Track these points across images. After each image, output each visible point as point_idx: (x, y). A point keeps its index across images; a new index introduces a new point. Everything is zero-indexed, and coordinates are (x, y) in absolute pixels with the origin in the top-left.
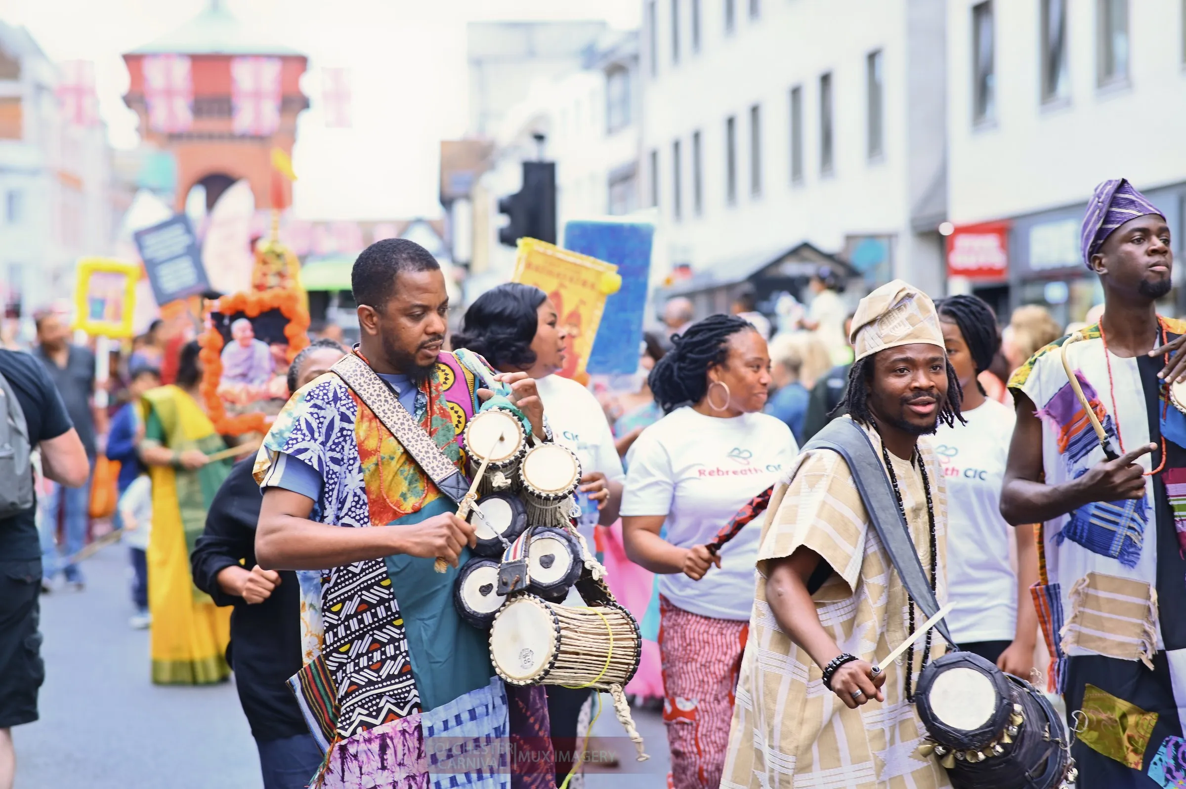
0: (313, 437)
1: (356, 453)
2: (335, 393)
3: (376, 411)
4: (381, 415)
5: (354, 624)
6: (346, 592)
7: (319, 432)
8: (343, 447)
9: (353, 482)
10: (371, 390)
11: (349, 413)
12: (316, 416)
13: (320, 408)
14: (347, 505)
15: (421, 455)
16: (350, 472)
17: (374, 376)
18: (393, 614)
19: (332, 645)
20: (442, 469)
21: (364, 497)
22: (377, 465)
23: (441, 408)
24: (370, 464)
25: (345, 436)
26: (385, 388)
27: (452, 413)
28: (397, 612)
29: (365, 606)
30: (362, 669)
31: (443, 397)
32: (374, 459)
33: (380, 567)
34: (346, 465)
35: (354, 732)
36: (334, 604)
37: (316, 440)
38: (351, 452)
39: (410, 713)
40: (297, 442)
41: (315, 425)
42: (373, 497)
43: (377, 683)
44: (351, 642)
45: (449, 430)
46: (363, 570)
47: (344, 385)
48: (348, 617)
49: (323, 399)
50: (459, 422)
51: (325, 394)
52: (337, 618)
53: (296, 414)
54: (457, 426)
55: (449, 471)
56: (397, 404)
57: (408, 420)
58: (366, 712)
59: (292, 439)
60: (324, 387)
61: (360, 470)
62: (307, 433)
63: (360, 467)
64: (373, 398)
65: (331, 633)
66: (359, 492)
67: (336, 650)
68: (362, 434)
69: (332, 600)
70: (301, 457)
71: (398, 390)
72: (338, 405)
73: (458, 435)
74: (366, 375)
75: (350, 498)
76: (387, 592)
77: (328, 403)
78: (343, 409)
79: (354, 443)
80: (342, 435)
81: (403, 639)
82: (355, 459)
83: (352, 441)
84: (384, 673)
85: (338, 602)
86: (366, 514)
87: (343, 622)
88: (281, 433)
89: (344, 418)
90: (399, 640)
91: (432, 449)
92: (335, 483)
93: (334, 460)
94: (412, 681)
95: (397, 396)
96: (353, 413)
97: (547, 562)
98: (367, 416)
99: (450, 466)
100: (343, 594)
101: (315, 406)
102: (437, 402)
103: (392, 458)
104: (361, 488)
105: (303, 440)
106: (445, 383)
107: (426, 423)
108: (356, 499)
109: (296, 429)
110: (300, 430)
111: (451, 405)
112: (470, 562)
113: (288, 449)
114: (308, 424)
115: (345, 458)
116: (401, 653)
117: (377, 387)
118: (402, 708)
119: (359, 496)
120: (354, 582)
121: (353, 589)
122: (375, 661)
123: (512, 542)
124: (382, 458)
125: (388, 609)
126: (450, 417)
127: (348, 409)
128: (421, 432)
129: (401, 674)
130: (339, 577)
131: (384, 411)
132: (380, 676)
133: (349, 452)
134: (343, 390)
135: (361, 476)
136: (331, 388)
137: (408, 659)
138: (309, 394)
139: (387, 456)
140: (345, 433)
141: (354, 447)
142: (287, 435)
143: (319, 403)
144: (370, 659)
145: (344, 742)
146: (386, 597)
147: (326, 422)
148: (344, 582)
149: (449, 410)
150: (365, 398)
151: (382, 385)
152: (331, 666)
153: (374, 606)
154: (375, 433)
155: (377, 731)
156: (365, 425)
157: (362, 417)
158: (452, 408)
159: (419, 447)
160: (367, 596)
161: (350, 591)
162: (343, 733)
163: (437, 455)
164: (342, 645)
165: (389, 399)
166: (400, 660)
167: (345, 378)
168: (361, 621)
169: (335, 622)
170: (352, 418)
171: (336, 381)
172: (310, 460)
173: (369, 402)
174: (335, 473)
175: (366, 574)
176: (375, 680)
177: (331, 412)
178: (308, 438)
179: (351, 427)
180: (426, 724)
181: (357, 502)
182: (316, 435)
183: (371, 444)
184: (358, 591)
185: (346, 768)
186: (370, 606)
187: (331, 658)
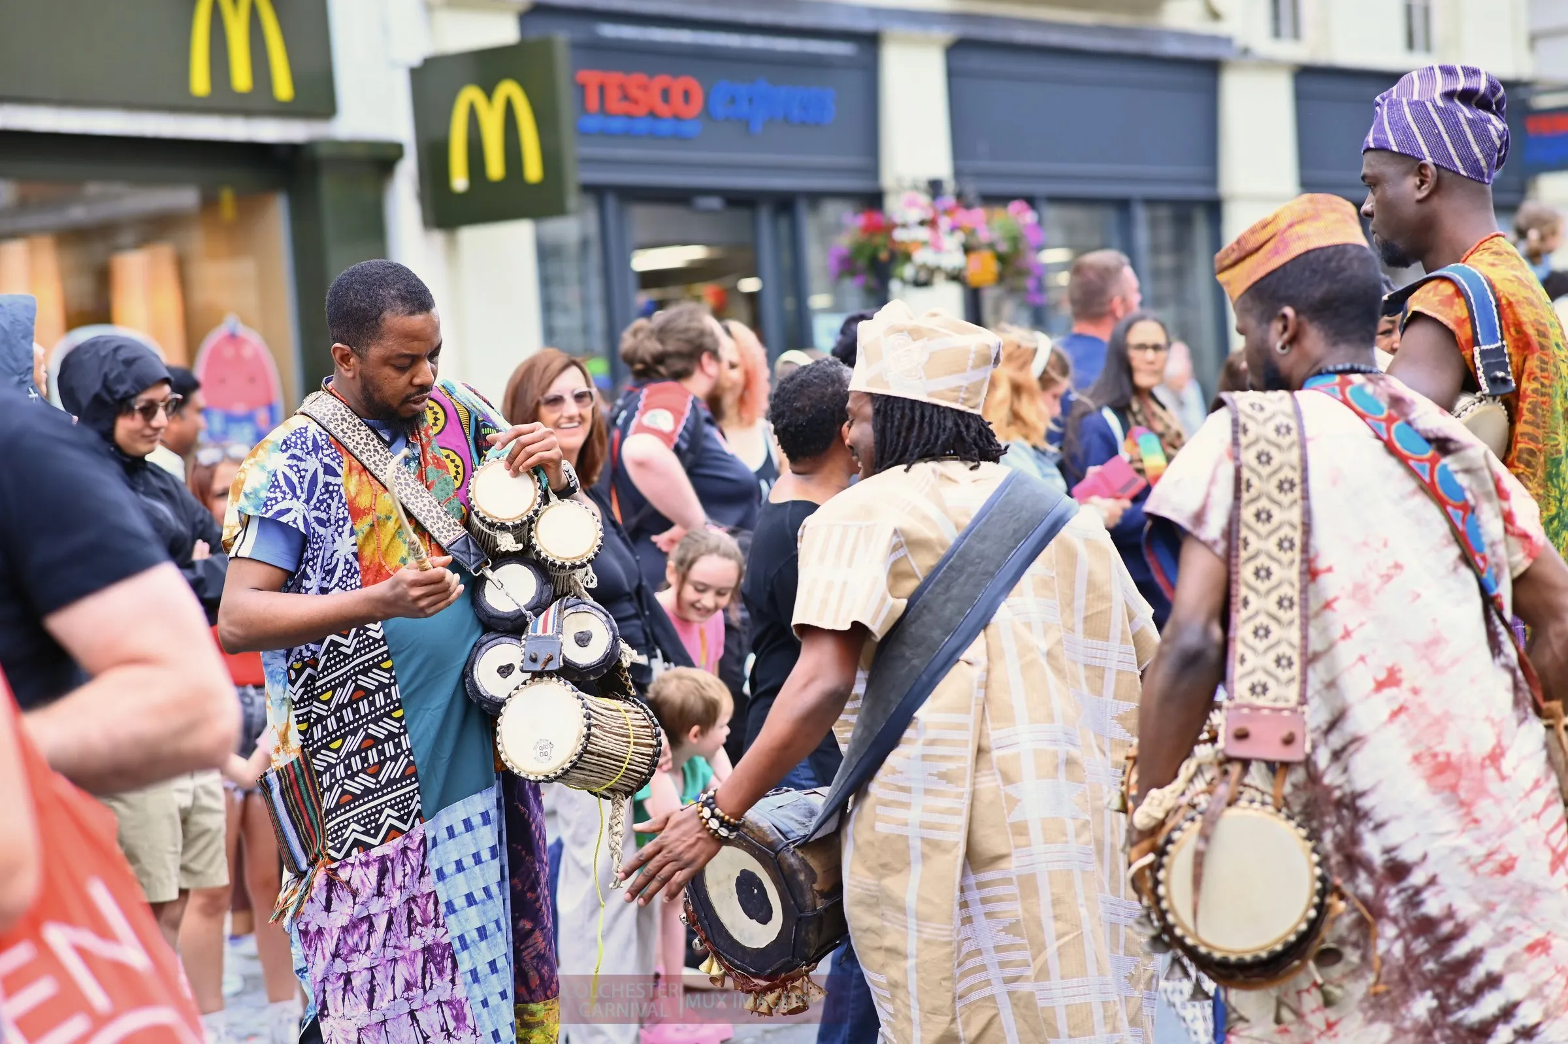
0: (294, 495)
1: (346, 513)
2: (315, 440)
3: (366, 462)
4: (372, 467)
5: (348, 715)
6: (338, 677)
7: (302, 488)
8: (329, 506)
9: (345, 547)
10: (357, 438)
11: (334, 464)
12: (295, 469)
13: (300, 459)
14: (338, 574)
15: (424, 514)
16: (340, 535)
17: (357, 421)
18: (393, 702)
19: (319, 740)
20: (449, 531)
21: (356, 564)
22: (372, 526)
23: (435, 457)
24: (363, 526)
25: (331, 493)
26: (372, 436)
27: (448, 461)
28: (398, 700)
29: (360, 693)
30: (356, 774)
31: (434, 443)
32: (368, 520)
33: (380, 646)
34: (333, 527)
35: (348, 854)
36: (323, 692)
37: (298, 498)
38: (340, 511)
39: (412, 826)
40: (277, 502)
41: (295, 480)
42: (366, 563)
43: (376, 791)
44: (344, 737)
45: (447, 484)
46: (356, 651)
47: (323, 432)
48: (340, 707)
49: (302, 449)
50: (457, 473)
51: (304, 443)
52: (326, 708)
53: (271, 467)
54: (456, 478)
55: (457, 533)
56: (389, 454)
57: (403, 474)
58: (362, 829)
59: (271, 500)
60: (301, 433)
61: (352, 533)
62: (287, 490)
63: (352, 529)
64: (360, 447)
65: (319, 726)
66: (351, 558)
67: (326, 747)
68: (353, 489)
69: (321, 687)
70: (283, 519)
71: (387, 438)
72: (320, 455)
73: (458, 489)
74: (349, 420)
75: (341, 566)
76: (388, 675)
77: (308, 453)
78: (327, 460)
79: (343, 501)
80: (327, 491)
81: (404, 734)
82: (345, 519)
83: (341, 497)
84: (383, 777)
85: (327, 690)
86: (358, 584)
87: (334, 713)
88: (255, 492)
89: (329, 470)
90: (399, 735)
91: (435, 507)
92: (320, 548)
93: (320, 521)
94: (416, 785)
95: (389, 445)
96: (339, 465)
97: (583, 640)
98: (356, 468)
99: (458, 528)
100: (334, 679)
101: (293, 457)
102: (429, 450)
103: (388, 518)
104: (355, 554)
105: (284, 498)
106: (435, 425)
107: (422, 477)
108: (348, 566)
109: (273, 486)
110: (279, 486)
111: (445, 452)
112: (485, 638)
113: (267, 511)
114: (286, 478)
115: (332, 518)
116: (403, 752)
117: (363, 434)
118: (405, 822)
119: (351, 564)
120: (346, 665)
121: (346, 673)
122: (371, 762)
123: (537, 615)
124: (378, 518)
125: (388, 696)
126: (447, 468)
127: (333, 459)
128: (420, 488)
129: (403, 777)
130: (328, 660)
131: (374, 462)
132: (379, 782)
133: (337, 510)
134: (324, 437)
135: (353, 539)
136: (310, 434)
137: (411, 758)
138: (285, 442)
139: (383, 516)
140: (331, 488)
141: (344, 505)
142: (264, 494)
143: (298, 453)
144: (365, 760)
145: (334, 865)
146: (387, 681)
147: (308, 476)
148: (335, 664)
149: (444, 459)
150: (351, 447)
151: (369, 432)
152: (318, 765)
153: (372, 693)
154: (367, 487)
155: (376, 853)
156: (355, 478)
157: (350, 470)
158: (448, 457)
159: (420, 505)
160: (363, 681)
161: (342, 675)
162: (333, 853)
163: (442, 514)
164: (333, 740)
165: (379, 448)
166: (403, 761)
167: (324, 422)
168: (356, 711)
169: (325, 714)
170: (339, 470)
171: (313, 428)
172: (294, 522)
173: (356, 452)
174: (320, 536)
175: (361, 655)
176: (373, 786)
177: (312, 464)
178: (289, 497)
179: (338, 481)
180: (430, 835)
181: (349, 571)
182: (298, 492)
183: (364, 501)
184: (351, 675)
185: (334, 896)
186: (368, 693)
187: (319, 756)
